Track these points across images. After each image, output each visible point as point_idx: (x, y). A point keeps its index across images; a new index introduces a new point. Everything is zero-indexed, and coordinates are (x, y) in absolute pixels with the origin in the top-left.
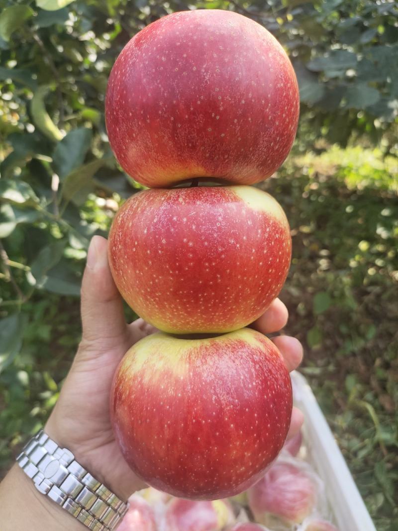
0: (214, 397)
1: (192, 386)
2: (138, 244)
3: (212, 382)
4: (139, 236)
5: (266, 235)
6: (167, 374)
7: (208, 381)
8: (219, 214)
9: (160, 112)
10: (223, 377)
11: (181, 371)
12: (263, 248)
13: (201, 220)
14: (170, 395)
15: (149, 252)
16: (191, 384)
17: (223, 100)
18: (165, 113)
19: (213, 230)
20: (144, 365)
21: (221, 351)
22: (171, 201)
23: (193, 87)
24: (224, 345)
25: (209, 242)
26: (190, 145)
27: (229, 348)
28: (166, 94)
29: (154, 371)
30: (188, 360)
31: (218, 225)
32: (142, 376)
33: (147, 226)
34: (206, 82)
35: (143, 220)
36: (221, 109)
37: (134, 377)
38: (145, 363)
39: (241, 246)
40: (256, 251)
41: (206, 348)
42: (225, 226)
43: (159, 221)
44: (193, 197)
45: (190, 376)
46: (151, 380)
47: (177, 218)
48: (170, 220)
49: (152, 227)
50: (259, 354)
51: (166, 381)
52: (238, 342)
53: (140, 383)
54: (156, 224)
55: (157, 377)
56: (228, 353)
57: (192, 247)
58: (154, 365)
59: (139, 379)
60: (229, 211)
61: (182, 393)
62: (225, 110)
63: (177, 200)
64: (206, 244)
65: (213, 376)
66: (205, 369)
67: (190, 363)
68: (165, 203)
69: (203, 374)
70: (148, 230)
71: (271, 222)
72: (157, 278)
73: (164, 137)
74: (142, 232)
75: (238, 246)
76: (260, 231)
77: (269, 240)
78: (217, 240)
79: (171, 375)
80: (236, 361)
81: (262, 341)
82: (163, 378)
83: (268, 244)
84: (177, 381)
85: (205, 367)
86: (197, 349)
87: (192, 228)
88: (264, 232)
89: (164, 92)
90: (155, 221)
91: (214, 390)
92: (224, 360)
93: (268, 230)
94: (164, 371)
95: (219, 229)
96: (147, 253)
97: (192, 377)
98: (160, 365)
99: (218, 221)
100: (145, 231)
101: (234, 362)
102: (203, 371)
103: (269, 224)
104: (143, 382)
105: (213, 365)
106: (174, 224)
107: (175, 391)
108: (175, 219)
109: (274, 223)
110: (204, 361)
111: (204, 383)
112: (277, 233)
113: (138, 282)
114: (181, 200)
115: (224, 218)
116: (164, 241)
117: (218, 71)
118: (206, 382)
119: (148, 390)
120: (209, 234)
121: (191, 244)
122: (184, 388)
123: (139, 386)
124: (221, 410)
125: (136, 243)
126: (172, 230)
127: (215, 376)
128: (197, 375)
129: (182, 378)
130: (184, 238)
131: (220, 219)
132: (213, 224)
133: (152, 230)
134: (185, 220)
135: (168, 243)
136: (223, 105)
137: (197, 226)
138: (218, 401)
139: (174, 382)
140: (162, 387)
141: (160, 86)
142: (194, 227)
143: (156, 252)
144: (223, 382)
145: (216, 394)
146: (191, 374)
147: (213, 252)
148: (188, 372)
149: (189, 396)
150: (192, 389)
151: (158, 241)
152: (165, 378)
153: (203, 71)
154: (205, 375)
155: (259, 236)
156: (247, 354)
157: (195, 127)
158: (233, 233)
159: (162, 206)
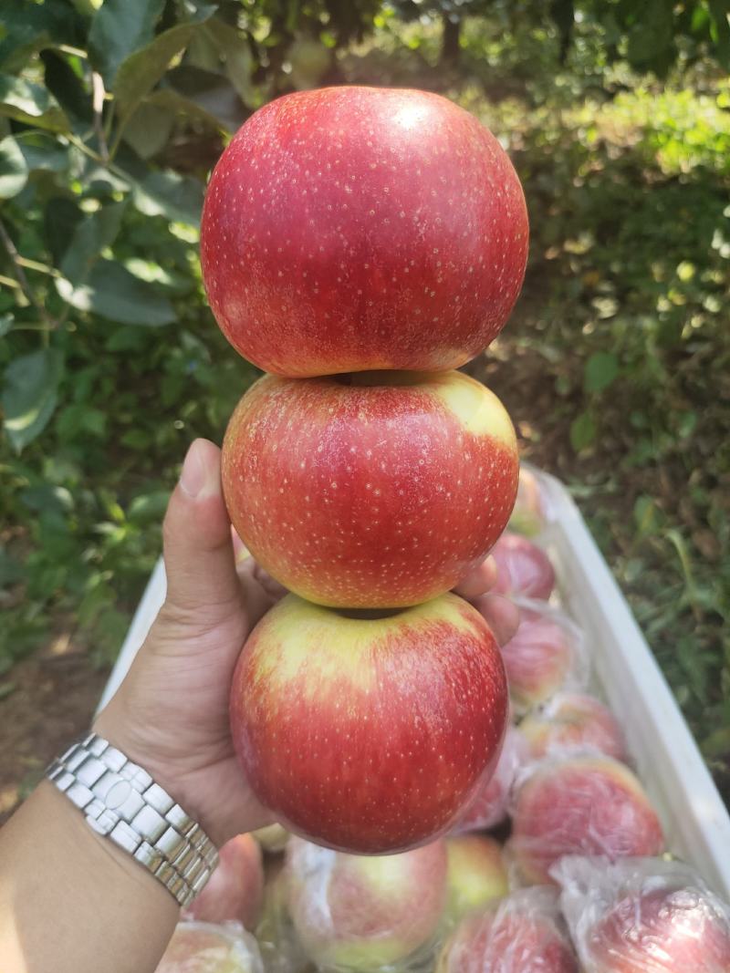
0: (417, 719)
1: (384, 704)
2: (289, 484)
3: (413, 696)
4: (291, 471)
5: (490, 475)
6: (343, 685)
7: (407, 695)
8: (423, 445)
9: (339, 280)
10: (428, 687)
11: (364, 679)
12: (483, 496)
13: (396, 454)
14: (350, 718)
15: (307, 498)
16: (382, 700)
17: (443, 265)
18: (348, 282)
19: (413, 471)
20: (302, 669)
21: (419, 644)
22: (345, 417)
23: (399, 245)
24: (422, 632)
25: (407, 490)
26: (383, 333)
27: (429, 637)
28: (352, 252)
29: (321, 679)
30: (373, 660)
31: (421, 462)
32: (301, 687)
33: (305, 456)
34: (421, 237)
35: (297, 444)
36: (439, 281)
37: (286, 686)
38: (302, 664)
39: (452, 496)
40: (474, 502)
41: (397, 640)
42: (432, 464)
43: (327, 451)
44: (382, 412)
45: (379, 688)
46: (317, 693)
47: (357, 449)
48: (346, 451)
49: (314, 460)
50: (471, 643)
51: (343, 697)
52: (441, 625)
53: (299, 697)
54: (321, 455)
55: (327, 689)
56: (430, 647)
57: (378, 498)
58: (319, 670)
59: (297, 692)
60: (437, 440)
61: (369, 716)
62: (445, 283)
63: (356, 416)
64: (401, 492)
65: (413, 686)
66: (401, 676)
67: (376, 666)
68: (335, 420)
69: (398, 684)
70: (308, 463)
71: (498, 451)
72: (319, 537)
73: (341, 318)
74: (297, 466)
75: (449, 495)
76: (481, 469)
77: (492, 482)
78: (419, 488)
79: (350, 687)
80: (443, 659)
81: (470, 619)
82: (338, 690)
83: (491, 488)
84: (360, 696)
85: (400, 673)
86: (384, 643)
87: (380, 468)
88: (486, 471)
89: (348, 248)
90: (320, 449)
91: (417, 708)
92: (426, 660)
93: (492, 466)
94: (338, 680)
95: (422, 468)
96: (305, 501)
97: (382, 689)
98: (329, 670)
99: (421, 457)
100: (303, 465)
101: (441, 661)
102: (399, 679)
103: (494, 457)
104: (304, 695)
105: (413, 668)
106: (351, 459)
107: (359, 712)
108: (353, 450)
109: (502, 452)
110: (397, 662)
111: (401, 699)
112: (505, 468)
113: (283, 539)
114: (361, 416)
115: (430, 452)
116: (334, 485)
117: (438, 220)
118: (403, 696)
119: (314, 709)
120: (407, 477)
121: (377, 492)
122: (371, 708)
123: (298, 703)
124: (427, 736)
125: (286, 481)
126: (349, 468)
127: (417, 686)
128: (390, 686)
129: (367, 692)
130: (367, 481)
131: (424, 452)
132: (413, 462)
133: (314, 464)
134: (369, 453)
135: (341, 488)
136: (442, 276)
137: (389, 464)
138: (423, 725)
139: (356, 698)
140: (338, 706)
141: (342, 236)
142: (383, 466)
143: (320, 499)
144: (429, 697)
145: (419, 714)
146: (381, 685)
147: (411, 506)
148: (375, 681)
149: (379, 719)
150: (385, 709)
151: (324, 484)
152: (341, 691)
153: (416, 219)
154: (402, 686)
155: (479, 477)
156: (456, 645)
157: (396, 307)
158: (443, 476)
159: (331, 425)
